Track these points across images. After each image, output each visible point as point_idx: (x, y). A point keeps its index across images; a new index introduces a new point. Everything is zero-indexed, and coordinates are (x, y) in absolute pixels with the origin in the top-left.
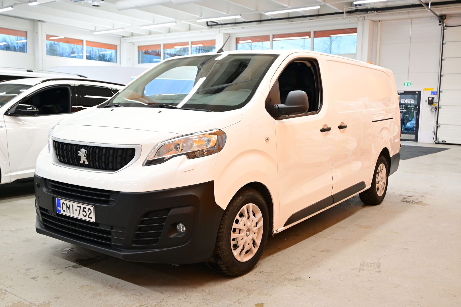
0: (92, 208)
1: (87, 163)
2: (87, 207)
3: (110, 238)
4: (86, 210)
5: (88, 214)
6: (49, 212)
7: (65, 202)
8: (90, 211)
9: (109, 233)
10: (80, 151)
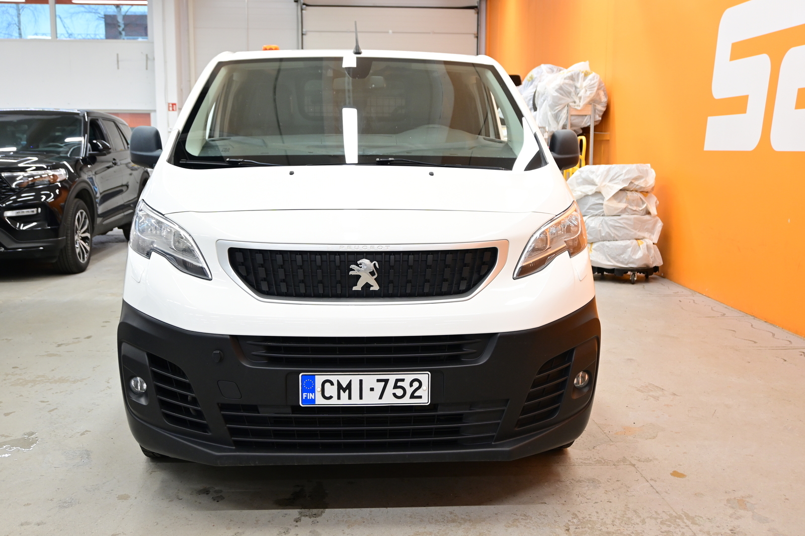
0: (425, 378)
1: (375, 287)
2: (409, 377)
3: (459, 427)
4: (406, 384)
5: (409, 391)
6: (260, 409)
7: (334, 378)
8: (416, 384)
9: (458, 418)
10: (358, 265)
